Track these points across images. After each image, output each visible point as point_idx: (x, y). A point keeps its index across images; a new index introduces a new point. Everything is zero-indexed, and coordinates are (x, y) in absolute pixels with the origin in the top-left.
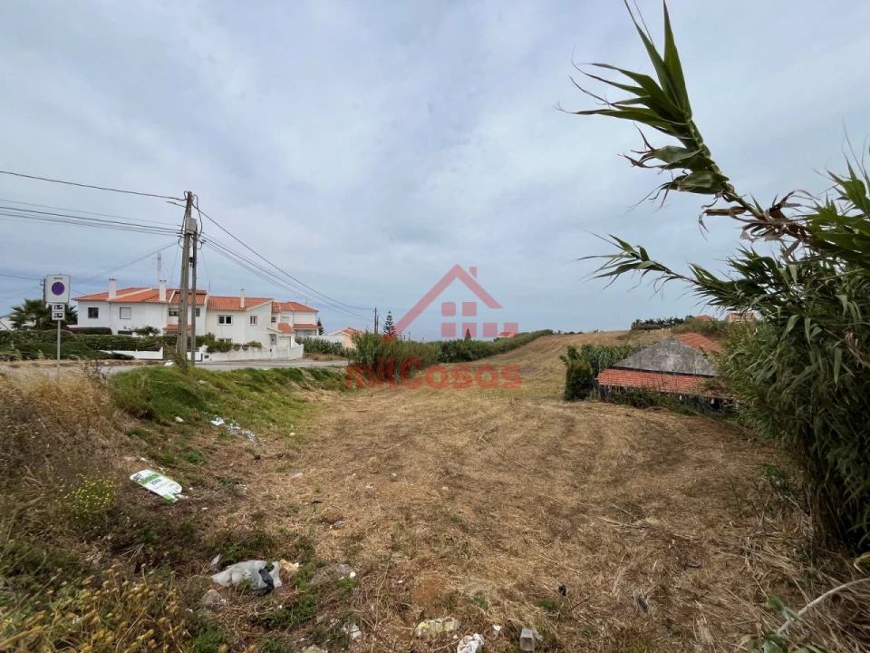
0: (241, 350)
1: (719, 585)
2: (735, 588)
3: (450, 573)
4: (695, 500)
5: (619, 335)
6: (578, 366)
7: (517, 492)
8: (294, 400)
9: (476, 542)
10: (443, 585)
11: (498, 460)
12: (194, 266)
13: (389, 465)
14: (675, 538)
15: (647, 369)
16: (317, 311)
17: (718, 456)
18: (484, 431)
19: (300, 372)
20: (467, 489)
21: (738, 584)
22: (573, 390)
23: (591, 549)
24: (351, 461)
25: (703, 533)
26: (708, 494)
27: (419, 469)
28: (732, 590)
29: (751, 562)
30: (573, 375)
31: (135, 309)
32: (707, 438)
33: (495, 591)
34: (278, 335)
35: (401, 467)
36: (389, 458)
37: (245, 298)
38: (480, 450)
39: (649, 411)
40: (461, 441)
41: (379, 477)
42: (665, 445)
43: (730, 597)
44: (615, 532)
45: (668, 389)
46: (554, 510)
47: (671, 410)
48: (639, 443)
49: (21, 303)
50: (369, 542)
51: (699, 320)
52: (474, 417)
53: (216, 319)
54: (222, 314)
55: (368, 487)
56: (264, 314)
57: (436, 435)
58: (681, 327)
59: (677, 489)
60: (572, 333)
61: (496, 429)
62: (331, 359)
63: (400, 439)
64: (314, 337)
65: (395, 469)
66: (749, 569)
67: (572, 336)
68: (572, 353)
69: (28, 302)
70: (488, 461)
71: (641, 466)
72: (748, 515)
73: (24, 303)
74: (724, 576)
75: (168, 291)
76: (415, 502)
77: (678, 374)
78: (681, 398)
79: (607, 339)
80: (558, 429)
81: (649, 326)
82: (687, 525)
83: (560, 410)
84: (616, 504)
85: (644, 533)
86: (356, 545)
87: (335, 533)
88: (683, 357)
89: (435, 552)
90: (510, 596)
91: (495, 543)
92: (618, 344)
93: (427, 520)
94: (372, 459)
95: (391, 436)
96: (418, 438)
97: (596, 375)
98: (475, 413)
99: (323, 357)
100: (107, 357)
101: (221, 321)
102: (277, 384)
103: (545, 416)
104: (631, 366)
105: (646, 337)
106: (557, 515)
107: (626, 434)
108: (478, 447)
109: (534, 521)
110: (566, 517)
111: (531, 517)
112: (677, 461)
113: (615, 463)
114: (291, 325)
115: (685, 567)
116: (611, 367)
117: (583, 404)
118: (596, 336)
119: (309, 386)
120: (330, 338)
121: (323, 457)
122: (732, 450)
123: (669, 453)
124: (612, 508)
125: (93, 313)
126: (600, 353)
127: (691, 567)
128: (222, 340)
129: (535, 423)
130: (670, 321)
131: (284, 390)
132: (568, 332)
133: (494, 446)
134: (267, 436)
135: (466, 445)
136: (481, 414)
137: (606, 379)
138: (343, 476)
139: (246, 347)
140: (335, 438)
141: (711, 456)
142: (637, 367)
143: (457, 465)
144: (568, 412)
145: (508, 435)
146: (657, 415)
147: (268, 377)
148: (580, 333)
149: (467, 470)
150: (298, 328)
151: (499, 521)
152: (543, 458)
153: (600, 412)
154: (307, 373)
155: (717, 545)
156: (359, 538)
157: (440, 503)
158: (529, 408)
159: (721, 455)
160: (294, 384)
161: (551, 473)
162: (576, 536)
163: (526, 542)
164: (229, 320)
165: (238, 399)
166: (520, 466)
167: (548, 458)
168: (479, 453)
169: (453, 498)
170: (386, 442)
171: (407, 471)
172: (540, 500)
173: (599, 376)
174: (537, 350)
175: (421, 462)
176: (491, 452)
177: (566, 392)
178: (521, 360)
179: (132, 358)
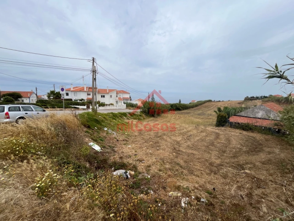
0: (108, 106)
1: (272, 195)
2: (278, 197)
3: (178, 179)
4: (265, 166)
5: (239, 102)
6: (221, 115)
7: (198, 157)
8: (125, 122)
9: (185, 172)
10: (176, 183)
11: (191, 146)
12: (95, 81)
13: (156, 145)
14: (256, 178)
15: (250, 116)
16: (130, 93)
17: (277, 151)
18: (187, 136)
19: (126, 114)
20: (182, 155)
21: (279, 196)
22: (219, 123)
23: (224, 178)
24: (144, 143)
25: (268, 177)
26: (271, 164)
27: (165, 147)
28: (277, 197)
29: (285, 189)
30: (220, 117)
31: (78, 93)
32: (273, 143)
33: (192, 187)
34: (118, 101)
35: (160, 146)
36: (156, 143)
37: (109, 90)
38: (185, 142)
39: (249, 132)
40: (179, 139)
41: (153, 149)
42: (255, 145)
43: (275, 199)
44: (233, 173)
45: (258, 124)
46: (211, 164)
47: (259, 132)
48: (244, 144)
49: (49, 92)
50: (152, 168)
51: (275, 97)
52: (183, 131)
53: (100, 96)
54: (102, 95)
55: (150, 151)
56: (114, 94)
57: (170, 136)
58: (266, 99)
59: (258, 161)
60: (219, 101)
61: (191, 135)
62: (134, 109)
63: (159, 137)
64: (129, 102)
65: (158, 146)
66: (285, 191)
67: (219, 102)
68: (219, 110)
69: (51, 91)
70: (188, 146)
71: (245, 152)
72: (287, 173)
73: (50, 91)
74: (274, 192)
75: (87, 87)
76: (165, 157)
77: (263, 119)
78: (263, 128)
79: (234, 104)
80: (212, 137)
81: (252, 99)
82: (261, 174)
83: (214, 130)
84: (234, 164)
85: (244, 175)
86: (149, 168)
87: (142, 164)
88: (266, 112)
89: (172, 173)
90: (197, 189)
91: (191, 172)
92: (238, 106)
93: (169, 163)
94: (151, 143)
95: (156, 136)
96: (165, 137)
97: (229, 118)
98: (183, 130)
99: (132, 108)
100: (73, 108)
101: (102, 97)
102: (120, 118)
103: (208, 132)
104: (243, 115)
105: (250, 103)
106: (212, 166)
107: (239, 140)
108: (185, 141)
109: (204, 167)
110: (216, 167)
111: (203, 165)
112: (259, 151)
113: (234, 150)
114: (122, 98)
115: (259, 188)
116: (235, 115)
117: (223, 128)
118: (229, 102)
119: (129, 118)
120: (134, 102)
121: (136, 141)
122: (283, 149)
123: (256, 148)
124: (232, 165)
125: (67, 94)
126: (231, 110)
127: (261, 188)
128: (102, 103)
129: (204, 134)
130: (262, 97)
131: (122, 119)
132: (218, 101)
133: (190, 141)
134: (119, 134)
135: (180, 141)
136: (185, 130)
137: (232, 119)
138: (143, 148)
139: (109, 105)
140: (139, 135)
141: (274, 150)
142: (246, 116)
143: (178, 147)
144: (217, 131)
145: (195, 138)
146: (253, 134)
147: (117, 115)
148: (223, 101)
149: (181, 149)
150: (124, 99)
151: (192, 166)
152: (208, 147)
153: (229, 131)
154: (128, 114)
155: (273, 182)
156: (149, 166)
157: (173, 158)
158: (202, 129)
159: (278, 150)
160: (125, 117)
161: (210, 152)
162: (219, 173)
163: (201, 173)
164: (104, 97)
165: (110, 122)
166: (199, 149)
167: (210, 147)
168: (185, 143)
169: (177, 157)
170: (154, 138)
171: (162, 147)
172: (206, 160)
173: (230, 118)
174: (205, 107)
175: (166, 145)
176: (189, 143)
177: (216, 124)
178: (199, 111)
179: (79, 108)
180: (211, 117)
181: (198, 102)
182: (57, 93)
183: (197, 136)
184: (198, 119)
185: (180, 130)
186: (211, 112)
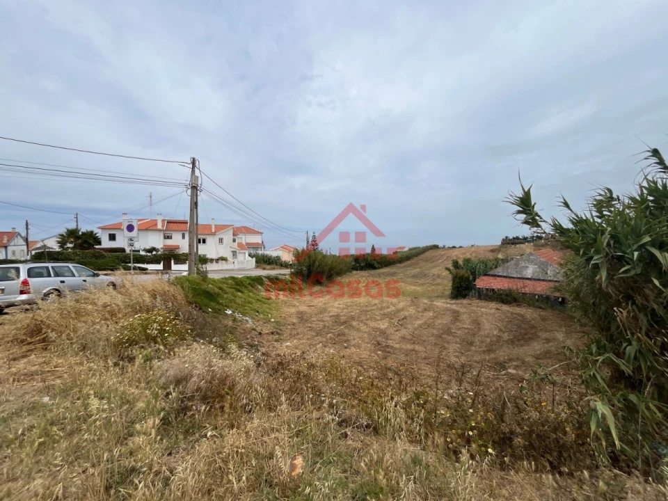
0: (215, 262)
5: (492, 248)
6: (461, 274)
11: (410, 337)
12: (196, 209)
13: (341, 339)
15: (512, 276)
16: (261, 233)
17: (560, 336)
18: (397, 319)
20: (394, 354)
22: (458, 290)
24: (316, 336)
26: (550, 358)
27: (360, 342)
30: (457, 280)
31: (141, 234)
32: (554, 324)
34: (237, 251)
35: (349, 340)
36: (339, 335)
37: (215, 225)
38: (397, 331)
39: (513, 306)
40: (383, 325)
41: (337, 346)
42: (523, 329)
45: (527, 290)
47: (530, 305)
48: (505, 328)
52: (389, 310)
54: (199, 237)
55: (332, 351)
56: (228, 236)
58: (541, 242)
59: (530, 355)
60: (454, 247)
61: (405, 318)
62: (275, 269)
63: (342, 324)
64: (261, 252)
67: (454, 249)
68: (456, 264)
70: (403, 338)
71: (507, 341)
73: (66, 231)
75: (163, 221)
77: (536, 280)
78: (537, 297)
79: (481, 252)
80: (447, 319)
81: (516, 241)
83: (449, 305)
84: (489, 363)
88: (539, 267)
92: (491, 256)
94: (329, 335)
96: (354, 323)
97: (474, 280)
98: (389, 306)
99: (269, 267)
101: (199, 242)
102: (250, 288)
103: (438, 310)
104: (500, 274)
105: (512, 251)
107: (496, 321)
108: (395, 329)
112: (531, 339)
114: (244, 243)
116: (485, 275)
117: (465, 301)
118: (473, 249)
120: (272, 253)
123: (526, 334)
124: (487, 365)
125: (112, 237)
126: (477, 264)
128: (200, 256)
129: (431, 314)
131: (255, 291)
132: (450, 246)
133: (406, 329)
134: (258, 321)
135: (387, 328)
136: (393, 308)
137: (482, 283)
139: (217, 260)
140: (299, 323)
142: (505, 275)
143: (384, 340)
144: (454, 307)
145: (414, 322)
146: (519, 309)
147: (244, 283)
148: (460, 247)
149: (391, 343)
150: (249, 246)
152: (440, 336)
153: (477, 306)
158: (426, 304)
159: (563, 335)
160: (260, 287)
164: (204, 241)
166: (424, 341)
167: (443, 336)
168: (397, 333)
169: (386, 358)
170: (334, 325)
171: (353, 343)
173: (477, 281)
174: (427, 260)
175: (360, 338)
176: (404, 332)
177: (452, 293)
178: (414, 269)
179: (146, 269)
180: (439, 281)
181: (410, 249)
182: (83, 234)
183: (417, 318)
184: (415, 285)
185: (382, 309)
186: (439, 270)
